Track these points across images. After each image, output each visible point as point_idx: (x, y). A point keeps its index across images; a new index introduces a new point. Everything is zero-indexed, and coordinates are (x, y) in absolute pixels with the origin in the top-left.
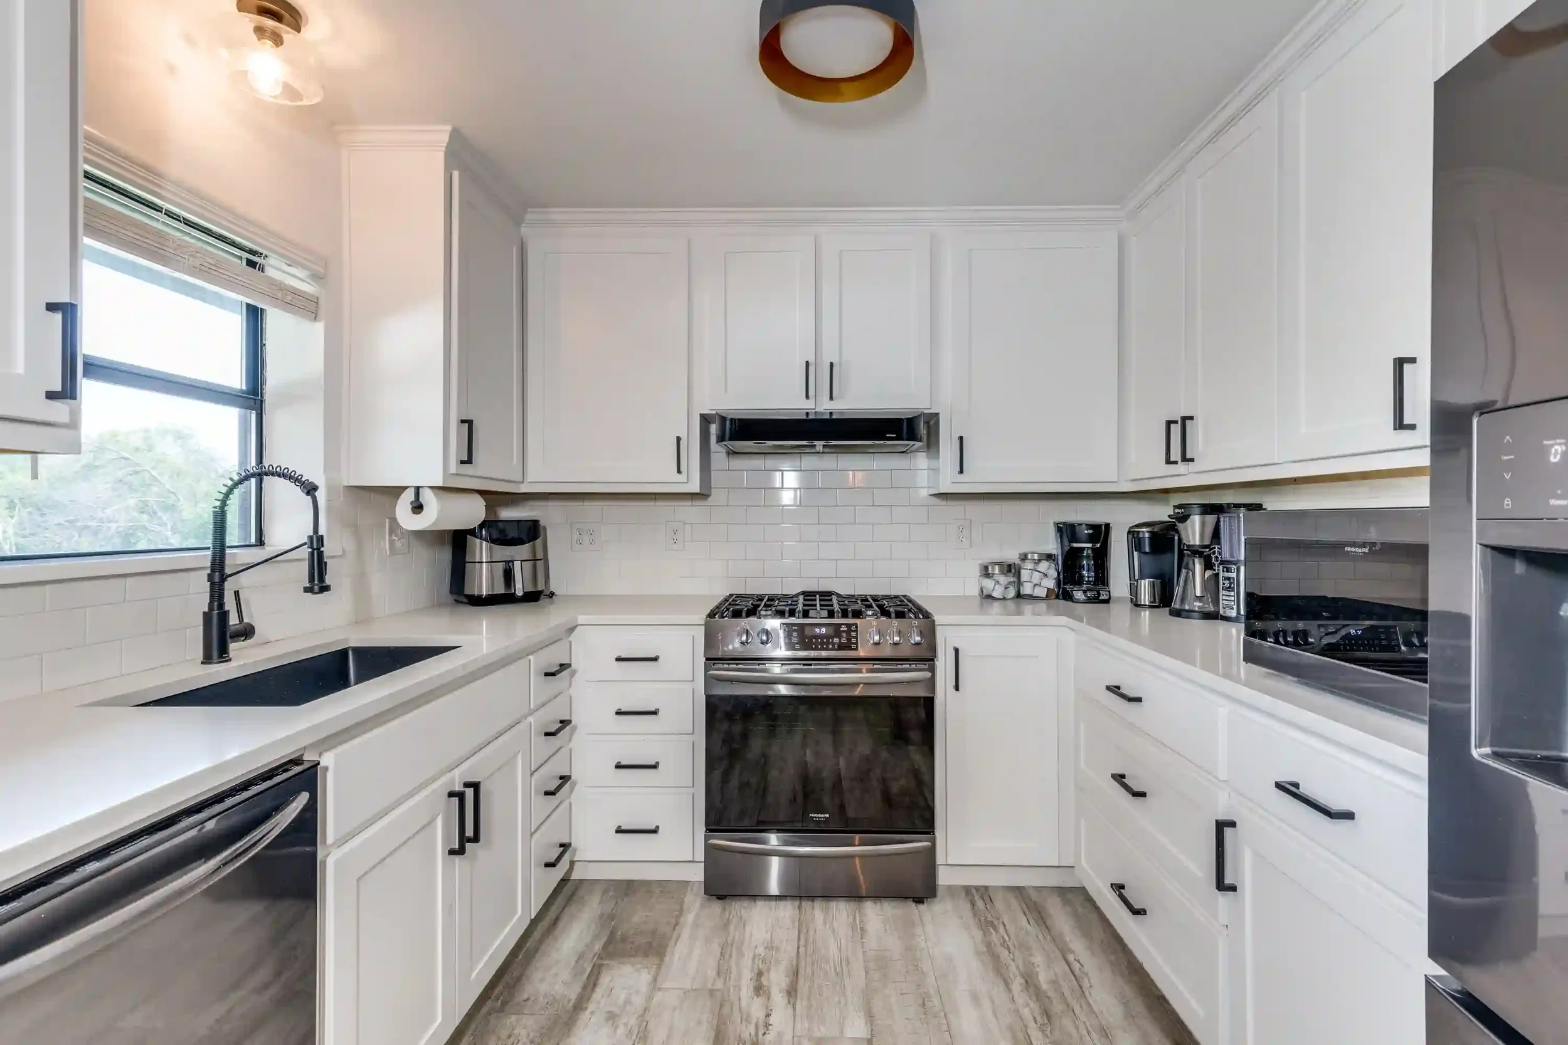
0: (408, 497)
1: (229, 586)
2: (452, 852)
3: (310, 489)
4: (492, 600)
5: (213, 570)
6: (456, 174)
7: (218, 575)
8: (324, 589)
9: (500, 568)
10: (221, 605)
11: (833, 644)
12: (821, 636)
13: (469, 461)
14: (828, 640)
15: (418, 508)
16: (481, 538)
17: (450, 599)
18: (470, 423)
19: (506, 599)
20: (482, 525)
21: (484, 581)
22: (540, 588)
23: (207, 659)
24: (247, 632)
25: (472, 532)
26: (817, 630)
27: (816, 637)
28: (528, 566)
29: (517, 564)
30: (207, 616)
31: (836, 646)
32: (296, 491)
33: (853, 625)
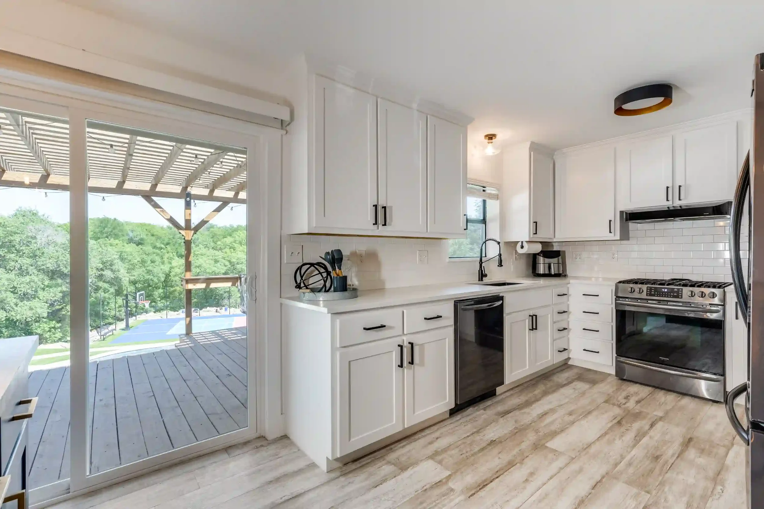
0: (520, 244)
1: (483, 265)
2: (530, 330)
3: (499, 243)
4: (544, 275)
5: (480, 261)
6: (532, 153)
7: (481, 262)
8: (502, 266)
9: (547, 266)
10: (482, 269)
11: (670, 295)
12: (665, 292)
13: (536, 233)
14: (668, 294)
15: (522, 247)
16: (541, 256)
17: (532, 274)
18: (536, 222)
19: (549, 275)
20: (541, 252)
21: (541, 270)
22: (560, 273)
23: (479, 280)
24: (486, 276)
25: (538, 254)
26: (663, 290)
27: (663, 292)
28: (556, 265)
29: (552, 265)
30: (479, 271)
31: (672, 296)
32: (496, 244)
33: (681, 289)
